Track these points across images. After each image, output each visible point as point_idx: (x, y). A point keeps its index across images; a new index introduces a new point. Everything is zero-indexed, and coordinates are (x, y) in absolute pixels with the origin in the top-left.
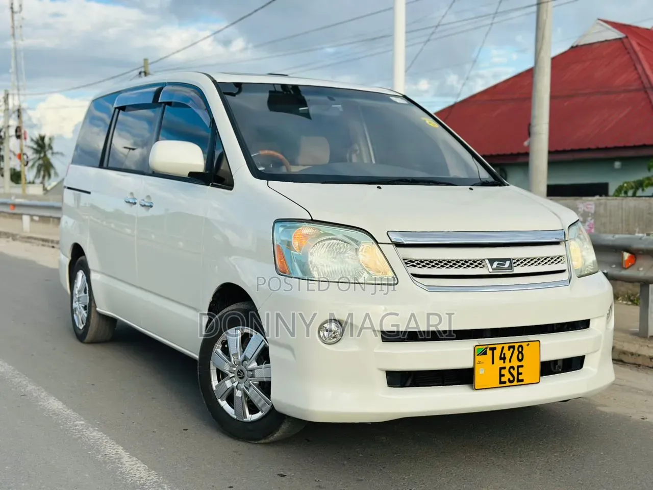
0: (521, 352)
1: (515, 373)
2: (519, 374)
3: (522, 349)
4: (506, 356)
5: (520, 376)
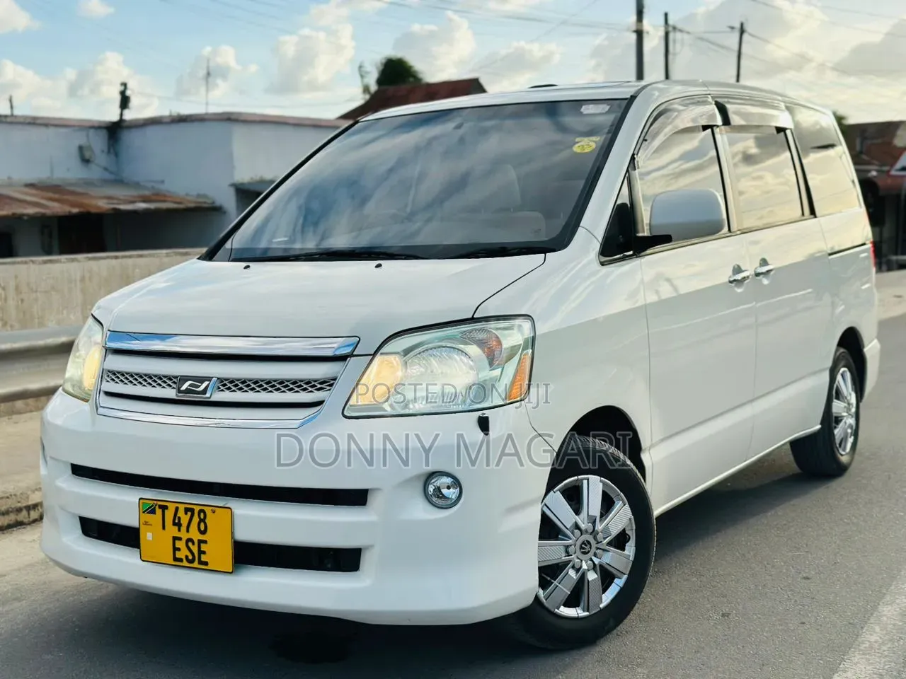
0: (204, 521)
1: (195, 549)
2: (200, 552)
3: (205, 516)
4: (182, 522)
5: (202, 556)
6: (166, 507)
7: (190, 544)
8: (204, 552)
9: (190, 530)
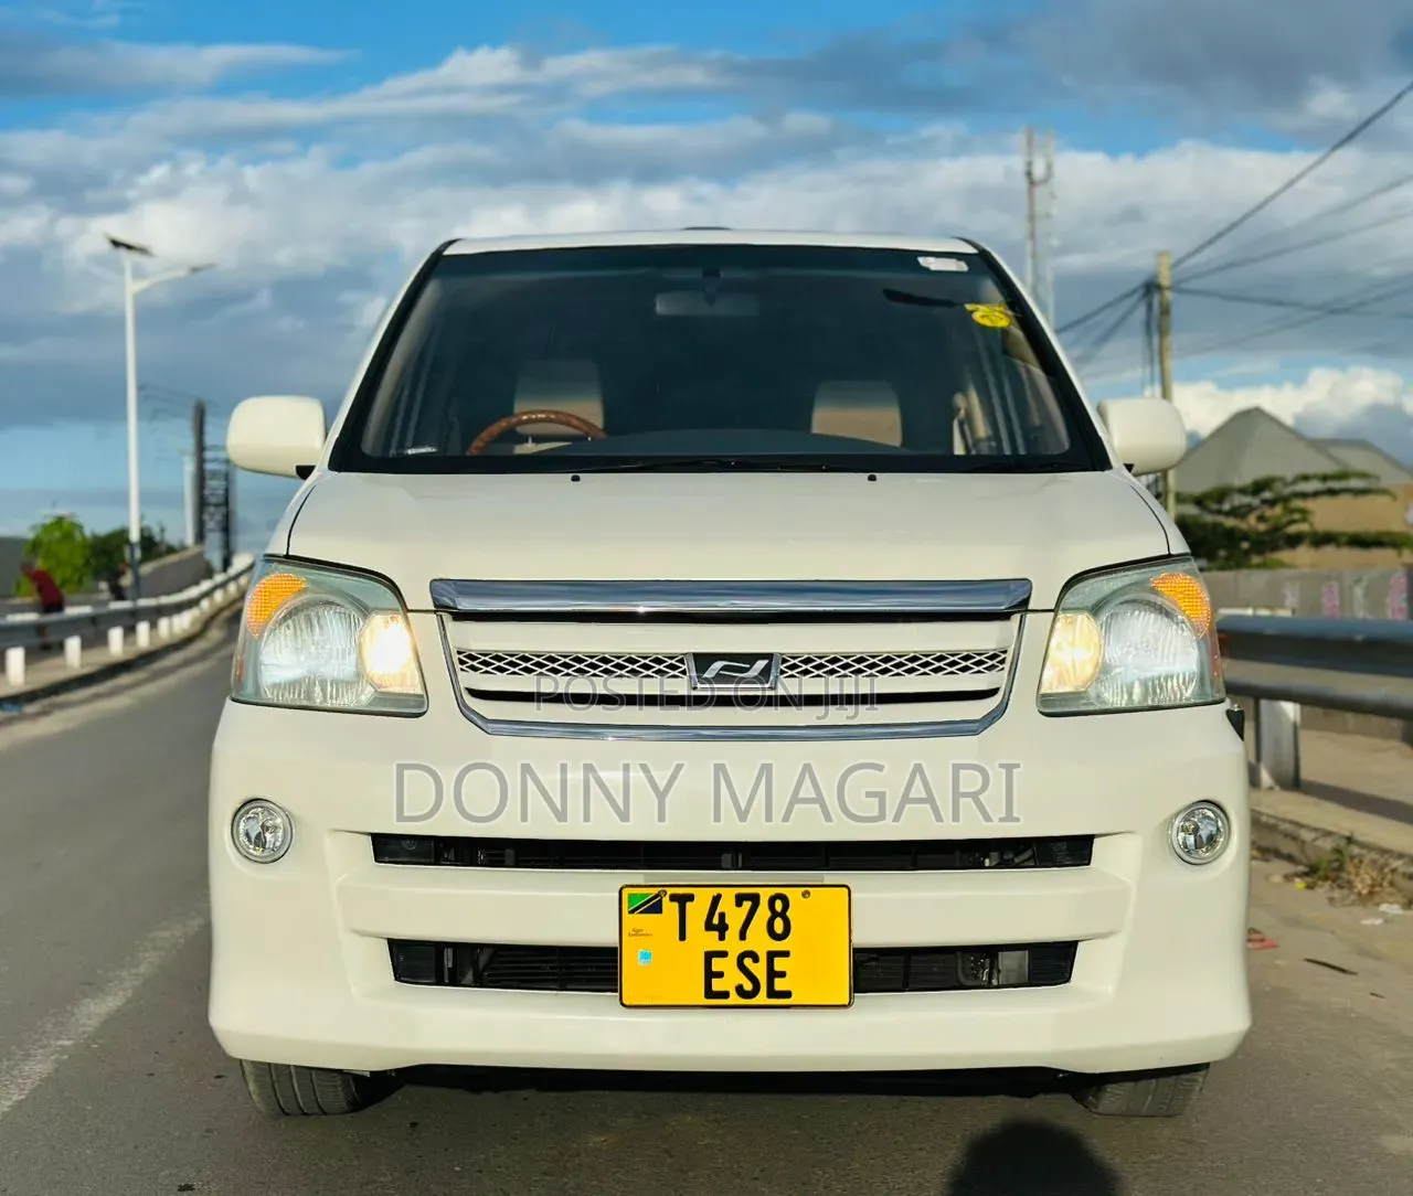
0: (783, 915)
1: (759, 971)
2: (773, 974)
3: (786, 905)
4: (727, 921)
5: (777, 980)
6: (691, 898)
7: (748, 962)
8: (782, 975)
9: (749, 933)
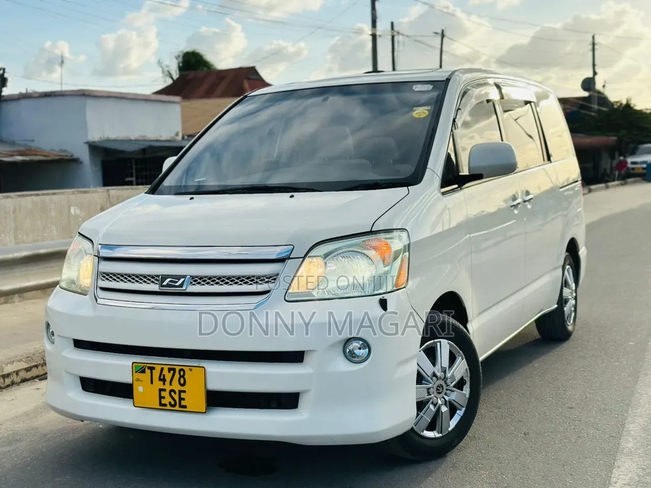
0: (183, 376)
1: (176, 397)
2: (181, 399)
4: (166, 378)
5: (182, 401)
6: (154, 368)
7: (173, 394)
8: (184, 399)
9: (172, 383)
